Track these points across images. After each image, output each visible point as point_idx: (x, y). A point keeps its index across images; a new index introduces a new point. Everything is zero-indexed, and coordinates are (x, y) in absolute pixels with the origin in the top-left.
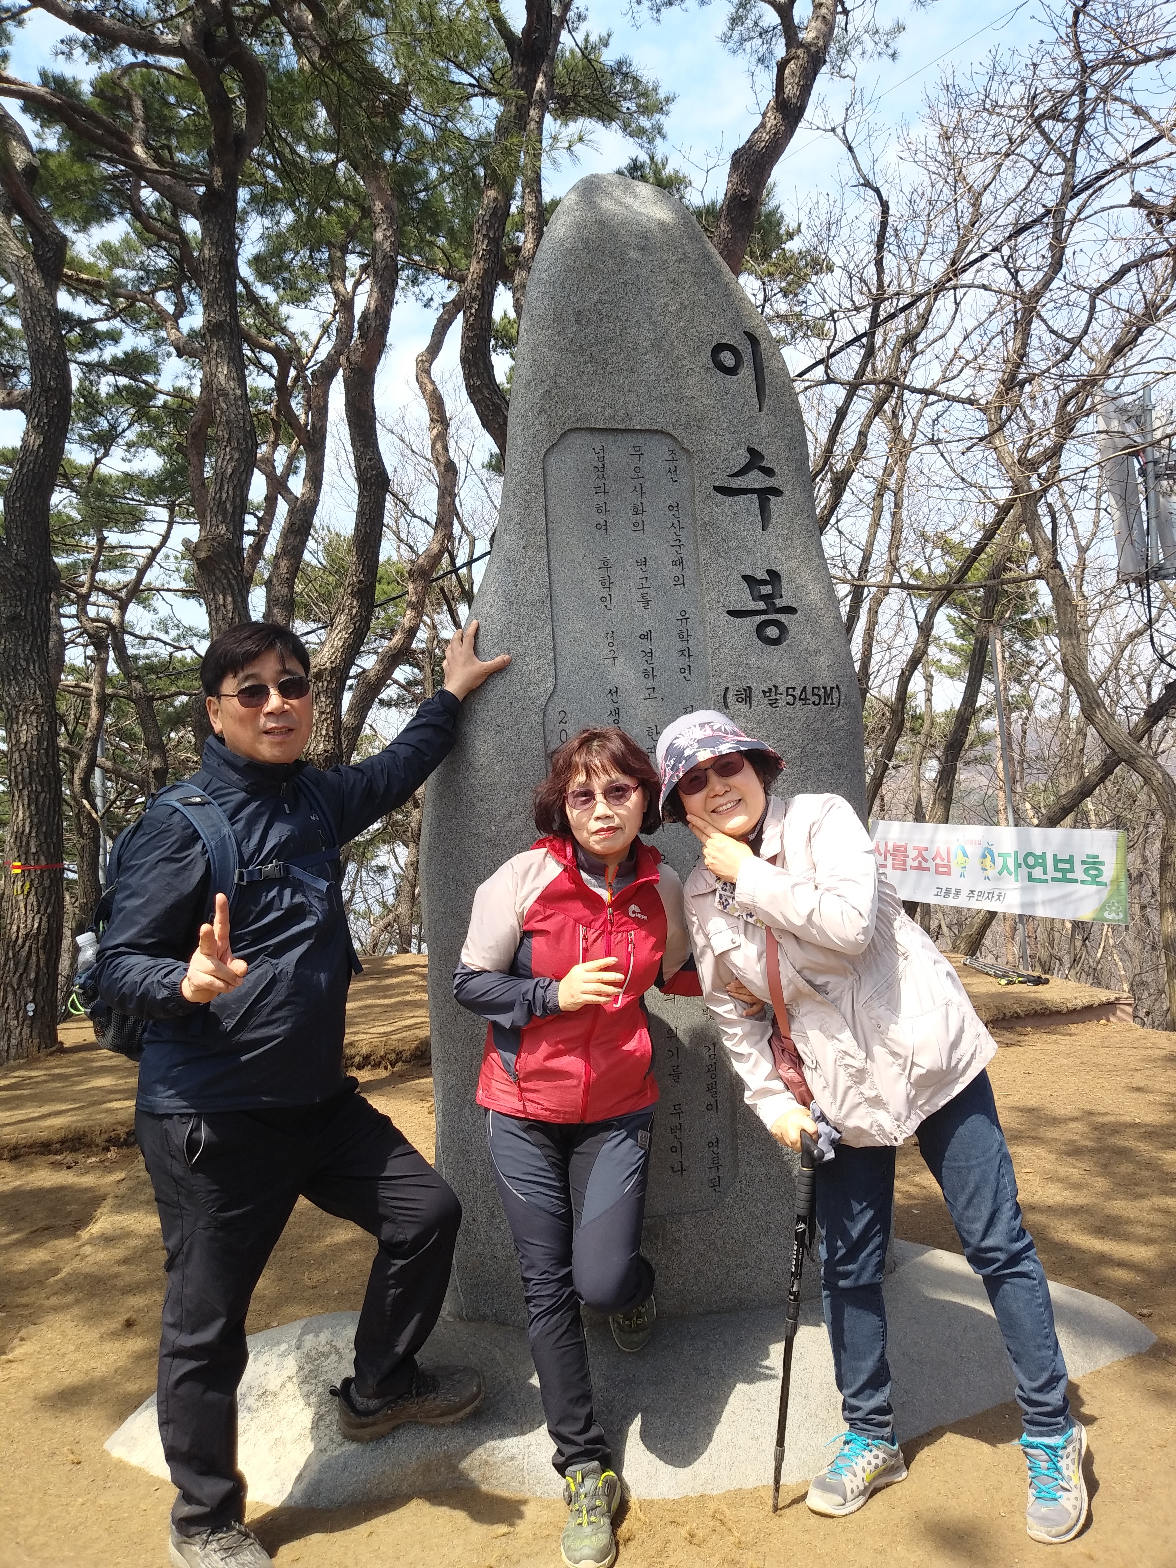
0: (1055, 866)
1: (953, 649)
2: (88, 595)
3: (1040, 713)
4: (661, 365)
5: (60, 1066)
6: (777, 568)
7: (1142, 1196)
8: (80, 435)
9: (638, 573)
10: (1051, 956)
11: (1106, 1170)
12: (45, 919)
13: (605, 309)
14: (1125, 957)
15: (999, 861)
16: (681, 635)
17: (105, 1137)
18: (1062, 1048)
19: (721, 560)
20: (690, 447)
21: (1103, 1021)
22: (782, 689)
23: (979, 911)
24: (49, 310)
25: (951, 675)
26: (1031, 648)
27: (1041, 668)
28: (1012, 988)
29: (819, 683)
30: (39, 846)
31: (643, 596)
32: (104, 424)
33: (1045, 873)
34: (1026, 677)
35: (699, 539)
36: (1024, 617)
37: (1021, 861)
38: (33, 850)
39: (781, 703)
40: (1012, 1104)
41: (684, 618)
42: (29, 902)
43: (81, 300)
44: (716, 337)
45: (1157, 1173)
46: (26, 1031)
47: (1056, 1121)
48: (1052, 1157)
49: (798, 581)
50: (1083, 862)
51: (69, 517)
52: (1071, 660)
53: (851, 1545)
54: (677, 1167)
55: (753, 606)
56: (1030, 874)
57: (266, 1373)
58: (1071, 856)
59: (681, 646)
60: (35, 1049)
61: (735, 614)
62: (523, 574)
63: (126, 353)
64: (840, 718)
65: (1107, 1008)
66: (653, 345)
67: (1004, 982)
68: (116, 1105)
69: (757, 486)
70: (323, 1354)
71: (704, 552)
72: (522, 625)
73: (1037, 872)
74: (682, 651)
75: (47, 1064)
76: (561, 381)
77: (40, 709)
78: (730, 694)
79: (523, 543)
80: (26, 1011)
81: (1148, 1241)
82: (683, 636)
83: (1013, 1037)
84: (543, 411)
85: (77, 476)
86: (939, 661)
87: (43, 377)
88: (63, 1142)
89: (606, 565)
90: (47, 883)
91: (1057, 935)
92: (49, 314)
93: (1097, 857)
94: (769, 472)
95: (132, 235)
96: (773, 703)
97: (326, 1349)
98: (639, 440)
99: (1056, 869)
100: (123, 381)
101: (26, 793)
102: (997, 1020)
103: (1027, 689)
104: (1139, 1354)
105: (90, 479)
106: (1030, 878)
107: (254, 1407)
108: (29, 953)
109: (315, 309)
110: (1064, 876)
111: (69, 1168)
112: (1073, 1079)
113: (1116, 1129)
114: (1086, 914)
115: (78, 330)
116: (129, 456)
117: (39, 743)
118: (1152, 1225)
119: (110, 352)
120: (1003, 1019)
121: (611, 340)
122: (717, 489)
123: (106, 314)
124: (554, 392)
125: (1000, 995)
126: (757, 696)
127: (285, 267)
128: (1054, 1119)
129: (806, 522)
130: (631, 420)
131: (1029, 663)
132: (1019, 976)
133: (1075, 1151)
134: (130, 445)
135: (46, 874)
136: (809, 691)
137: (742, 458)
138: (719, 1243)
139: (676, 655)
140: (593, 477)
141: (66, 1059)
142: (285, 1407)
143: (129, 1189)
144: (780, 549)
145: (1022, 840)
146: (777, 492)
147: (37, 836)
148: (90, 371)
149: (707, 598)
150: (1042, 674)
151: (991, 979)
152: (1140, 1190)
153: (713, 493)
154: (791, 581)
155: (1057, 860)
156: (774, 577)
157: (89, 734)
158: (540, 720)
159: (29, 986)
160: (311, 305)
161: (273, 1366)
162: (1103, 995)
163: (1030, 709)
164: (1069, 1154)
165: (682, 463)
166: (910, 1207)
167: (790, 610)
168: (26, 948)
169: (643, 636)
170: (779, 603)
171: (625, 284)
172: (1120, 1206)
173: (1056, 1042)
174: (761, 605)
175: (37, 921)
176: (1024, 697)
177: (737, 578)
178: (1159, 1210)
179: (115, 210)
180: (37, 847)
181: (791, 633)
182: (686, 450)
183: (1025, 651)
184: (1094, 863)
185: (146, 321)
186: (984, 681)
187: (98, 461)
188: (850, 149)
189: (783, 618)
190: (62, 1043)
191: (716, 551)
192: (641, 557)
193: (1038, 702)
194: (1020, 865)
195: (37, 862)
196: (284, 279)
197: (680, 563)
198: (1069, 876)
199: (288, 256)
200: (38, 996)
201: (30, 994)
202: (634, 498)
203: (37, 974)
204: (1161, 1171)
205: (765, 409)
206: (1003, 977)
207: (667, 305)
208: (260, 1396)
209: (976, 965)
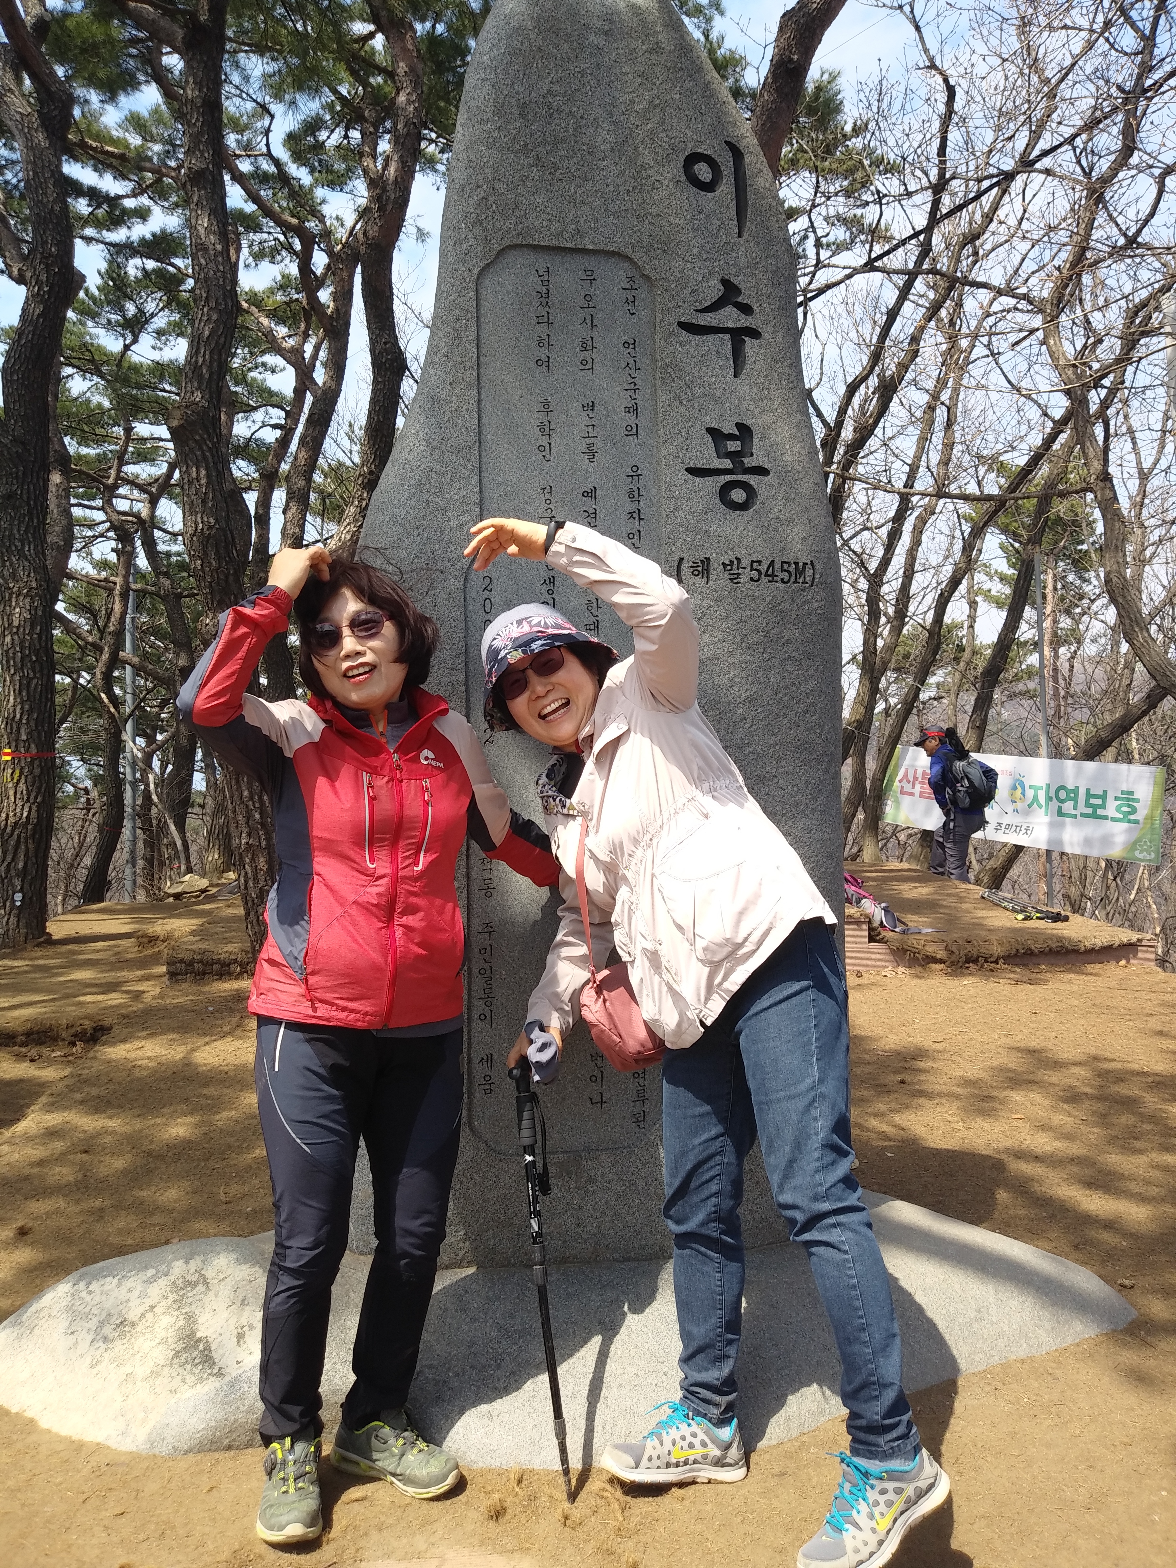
0: (1087, 801)
1: (1003, 579)
2: (116, 487)
3: (1090, 649)
4: (621, 173)
5: (45, 958)
6: (749, 422)
7: (1140, 1152)
8: (109, 321)
9: (583, 419)
10: (1082, 895)
11: (1103, 1119)
12: (34, 808)
13: (556, 102)
14: (1162, 901)
15: (1030, 794)
16: (631, 494)
17: (72, 1031)
18: (1075, 988)
19: (682, 408)
20: (653, 275)
21: (1123, 963)
22: (745, 562)
23: (1005, 845)
24: (52, 171)
25: (999, 605)
26: (1085, 580)
27: (1093, 601)
28: (1028, 924)
29: (790, 557)
30: (29, 734)
31: (589, 446)
32: (131, 309)
33: (1075, 808)
34: (1078, 610)
35: (658, 383)
36: (1080, 547)
37: (1052, 794)
38: (24, 737)
39: (744, 578)
40: (1012, 1044)
41: (635, 474)
42: (19, 790)
43: (108, 177)
44: (690, 145)
45: (1159, 1128)
46: (13, 920)
47: (1058, 1065)
48: (1047, 1103)
49: (773, 437)
50: (1116, 798)
51: (99, 405)
52: (1115, 580)
53: (749, 1540)
54: (596, 1098)
55: (717, 463)
56: (1060, 808)
57: (128, 1300)
58: (1105, 792)
59: (631, 507)
60: (22, 938)
61: (695, 472)
62: (448, 415)
63: (154, 235)
64: (814, 600)
65: (1128, 949)
66: (612, 150)
67: (1021, 917)
68: (89, 998)
69: (731, 325)
70: (189, 1283)
71: (664, 398)
72: (443, 475)
73: (1068, 807)
74: (631, 514)
75: (33, 954)
76: (501, 187)
77: (33, 592)
78: (685, 565)
79: (450, 379)
80: (13, 901)
81: (1143, 1199)
82: (634, 495)
83: (1027, 974)
84: (477, 222)
85: (107, 362)
86: (989, 591)
87: (45, 242)
88: (28, 1034)
89: (546, 408)
90: (37, 771)
91: (1089, 874)
92: (53, 176)
93: (1132, 793)
94: (746, 309)
95: (163, 107)
96: (734, 579)
97: (194, 1278)
98: (590, 262)
99: (1087, 805)
100: (151, 264)
101: (17, 678)
102: (1009, 956)
103: (1078, 622)
104: (1114, 1331)
105: (119, 365)
106: (1060, 813)
107: (111, 1337)
108: (18, 841)
109: (351, 193)
110: (1095, 811)
111: (32, 1061)
112: (1083, 1021)
113: (1122, 1077)
114: (1116, 852)
115: (105, 206)
116: (159, 345)
117: (32, 628)
118: (1148, 1182)
119: (139, 231)
120: (1016, 955)
121: (563, 141)
122: (682, 325)
123: (133, 191)
124: (492, 199)
125: (1015, 930)
126: (716, 569)
127: (319, 146)
128: (1056, 1063)
129: (788, 371)
130: (582, 237)
131: (1082, 597)
132: (1038, 911)
133: (1072, 1097)
134: (160, 333)
135: (37, 763)
136: (777, 566)
137: (714, 290)
138: (641, 1184)
139: (624, 517)
140: (536, 303)
141: (51, 951)
142: (141, 1339)
143: (67, 1086)
144: (754, 400)
145: (1054, 773)
146: (754, 334)
147: (28, 723)
148: (118, 253)
149: (664, 452)
150: (1094, 607)
151: (1008, 913)
152: (1138, 1144)
153: (678, 330)
154: (764, 437)
155: (1089, 795)
156: (744, 432)
157: (112, 628)
158: (460, 584)
159: (17, 875)
160: (347, 188)
161: (136, 1293)
162: (1126, 935)
163: (1079, 642)
164: (1066, 1100)
165: (642, 293)
166: (885, 1148)
167: (761, 471)
168: (15, 837)
169: (585, 494)
170: (748, 462)
171: (582, 73)
172: (1115, 1160)
173: (1070, 982)
174: (727, 464)
175: (26, 809)
176: (1074, 630)
177: (699, 430)
178: (1156, 1167)
179: (142, 78)
180: (28, 734)
181: (760, 498)
182: (647, 278)
183: (1078, 583)
184: (1128, 799)
185: (174, 198)
186: (1027, 608)
187: (127, 348)
188: (918, 28)
189: (752, 479)
190: (50, 935)
191: (677, 398)
192: (589, 401)
193: (1089, 635)
194: (1051, 799)
195: (28, 750)
196: (320, 161)
197: (633, 410)
198: (1100, 812)
199: (323, 135)
200: (26, 886)
201: (18, 883)
202: (583, 331)
203: (25, 864)
204: (1166, 1126)
205: (745, 235)
206: (1021, 911)
207: (632, 102)
208: (118, 1326)
209: (994, 898)
